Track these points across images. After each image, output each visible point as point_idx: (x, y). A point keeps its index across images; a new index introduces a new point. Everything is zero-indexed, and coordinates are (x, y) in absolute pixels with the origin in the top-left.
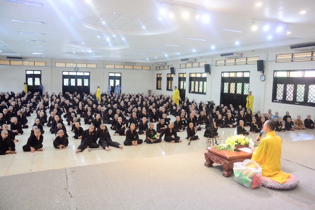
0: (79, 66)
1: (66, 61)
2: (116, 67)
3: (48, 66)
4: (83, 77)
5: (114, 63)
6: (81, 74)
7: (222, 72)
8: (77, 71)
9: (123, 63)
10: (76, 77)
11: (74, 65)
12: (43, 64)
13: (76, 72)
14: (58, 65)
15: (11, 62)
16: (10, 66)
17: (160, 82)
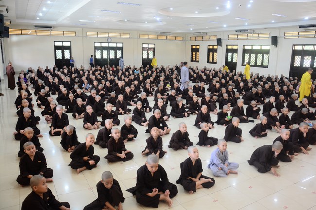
0: (112, 35)
1: (97, 30)
2: (150, 37)
3: (78, 36)
4: (115, 49)
5: (148, 32)
6: (114, 45)
7: (293, 45)
8: (109, 41)
9: (157, 33)
10: (109, 49)
11: (107, 35)
12: (73, 34)
13: (109, 43)
14: (89, 35)
15: (38, 31)
16: (36, 37)
17: (196, 54)
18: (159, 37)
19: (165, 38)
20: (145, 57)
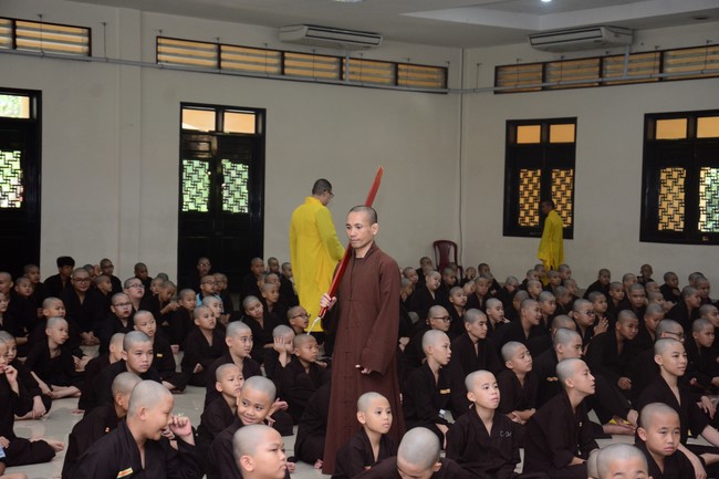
2: (230, 58)
17: (546, 183)
18: (295, 65)
19: (328, 68)
20: (197, 201)
